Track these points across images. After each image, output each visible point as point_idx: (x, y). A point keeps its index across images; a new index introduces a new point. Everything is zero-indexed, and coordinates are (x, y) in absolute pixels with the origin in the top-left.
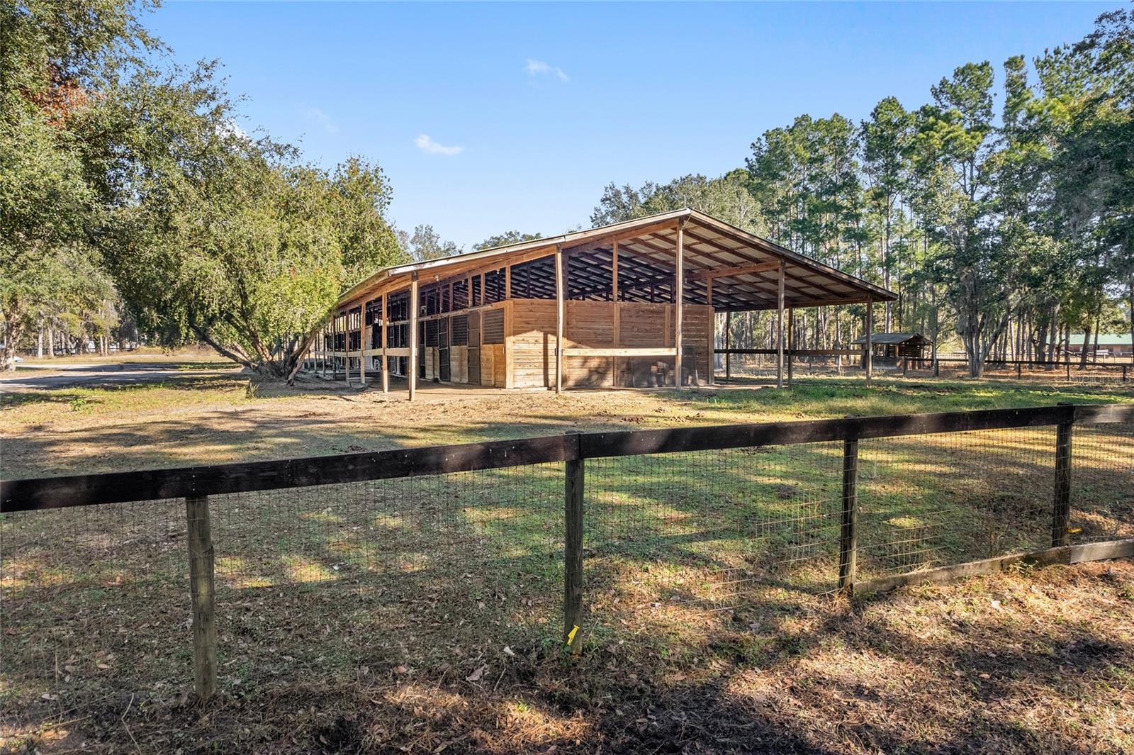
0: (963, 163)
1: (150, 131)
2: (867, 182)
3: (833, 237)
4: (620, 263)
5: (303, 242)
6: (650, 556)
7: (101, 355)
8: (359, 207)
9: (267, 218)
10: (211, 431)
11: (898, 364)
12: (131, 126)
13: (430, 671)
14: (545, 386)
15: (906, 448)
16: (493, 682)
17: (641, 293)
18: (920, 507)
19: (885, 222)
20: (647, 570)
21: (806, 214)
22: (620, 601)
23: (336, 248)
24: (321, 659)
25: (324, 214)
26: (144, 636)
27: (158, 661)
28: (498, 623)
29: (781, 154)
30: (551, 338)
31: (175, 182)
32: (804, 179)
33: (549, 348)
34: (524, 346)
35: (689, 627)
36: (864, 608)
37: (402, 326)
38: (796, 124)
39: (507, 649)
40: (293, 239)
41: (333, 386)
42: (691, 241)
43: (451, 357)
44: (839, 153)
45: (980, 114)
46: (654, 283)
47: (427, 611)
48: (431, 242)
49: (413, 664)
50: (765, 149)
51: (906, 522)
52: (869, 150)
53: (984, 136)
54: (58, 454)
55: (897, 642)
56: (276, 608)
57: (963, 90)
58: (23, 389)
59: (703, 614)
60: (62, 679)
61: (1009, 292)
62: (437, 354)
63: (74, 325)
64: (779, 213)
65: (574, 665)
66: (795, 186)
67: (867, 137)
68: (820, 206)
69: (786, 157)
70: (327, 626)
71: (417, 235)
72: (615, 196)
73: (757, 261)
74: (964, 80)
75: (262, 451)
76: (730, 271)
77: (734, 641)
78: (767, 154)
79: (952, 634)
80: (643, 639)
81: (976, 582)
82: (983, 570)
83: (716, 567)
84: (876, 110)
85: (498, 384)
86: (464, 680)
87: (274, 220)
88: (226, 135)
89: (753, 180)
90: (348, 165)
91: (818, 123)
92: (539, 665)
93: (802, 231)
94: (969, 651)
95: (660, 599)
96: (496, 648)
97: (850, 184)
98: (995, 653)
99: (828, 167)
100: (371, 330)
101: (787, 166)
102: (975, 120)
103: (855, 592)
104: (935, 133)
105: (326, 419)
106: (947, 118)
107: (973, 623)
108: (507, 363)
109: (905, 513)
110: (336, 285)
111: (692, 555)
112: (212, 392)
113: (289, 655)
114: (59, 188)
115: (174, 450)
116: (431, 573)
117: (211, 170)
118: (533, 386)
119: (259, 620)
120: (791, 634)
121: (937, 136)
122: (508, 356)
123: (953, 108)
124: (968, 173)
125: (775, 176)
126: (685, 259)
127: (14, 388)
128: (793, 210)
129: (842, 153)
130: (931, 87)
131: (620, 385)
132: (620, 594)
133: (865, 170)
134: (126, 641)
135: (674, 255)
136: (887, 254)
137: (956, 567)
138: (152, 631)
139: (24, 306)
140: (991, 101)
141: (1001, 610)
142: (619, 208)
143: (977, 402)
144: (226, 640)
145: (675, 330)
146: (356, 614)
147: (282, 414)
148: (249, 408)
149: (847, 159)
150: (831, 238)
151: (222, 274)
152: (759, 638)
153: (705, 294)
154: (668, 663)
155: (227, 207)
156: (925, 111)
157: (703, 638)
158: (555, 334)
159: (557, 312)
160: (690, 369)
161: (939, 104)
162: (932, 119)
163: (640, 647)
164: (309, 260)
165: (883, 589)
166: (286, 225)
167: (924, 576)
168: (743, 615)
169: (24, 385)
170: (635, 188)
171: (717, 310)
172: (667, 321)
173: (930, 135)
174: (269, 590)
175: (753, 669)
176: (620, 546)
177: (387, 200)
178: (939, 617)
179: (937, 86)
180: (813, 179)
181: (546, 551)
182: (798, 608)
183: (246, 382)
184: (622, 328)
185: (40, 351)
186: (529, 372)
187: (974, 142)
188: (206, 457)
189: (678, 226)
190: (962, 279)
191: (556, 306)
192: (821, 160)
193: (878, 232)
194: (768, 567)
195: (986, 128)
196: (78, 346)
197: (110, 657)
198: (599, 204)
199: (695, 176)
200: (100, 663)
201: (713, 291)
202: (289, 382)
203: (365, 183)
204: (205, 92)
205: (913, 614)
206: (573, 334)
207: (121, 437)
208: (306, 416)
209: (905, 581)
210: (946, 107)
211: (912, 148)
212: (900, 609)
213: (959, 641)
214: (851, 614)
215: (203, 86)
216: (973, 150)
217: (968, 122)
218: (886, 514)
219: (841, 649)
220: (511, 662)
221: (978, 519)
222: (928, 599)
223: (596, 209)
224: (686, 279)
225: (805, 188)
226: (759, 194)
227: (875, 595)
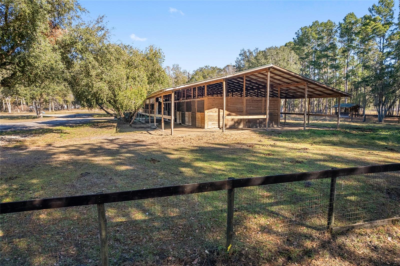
0: (380, 38)
1: (82, 44)
2: (340, 46)
3: (326, 67)
4: (246, 82)
5: (134, 77)
6: (257, 212)
7: (69, 110)
8: (153, 63)
9: (122, 68)
10: (104, 149)
11: (349, 115)
12: (76, 42)
13: (180, 259)
14: (219, 128)
15: (353, 162)
16: (202, 264)
17: (253, 92)
18: (359, 192)
19: (346, 61)
20: (256, 218)
21: (316, 59)
22: (246, 231)
23: (145, 78)
24: (143, 252)
25: (141, 66)
26: (85, 241)
27: (90, 251)
28: (203, 239)
29: (306, 36)
30: (221, 110)
31: (91, 61)
32: (315, 46)
33: (220, 114)
34: (211, 114)
35: (271, 243)
36: (336, 238)
37: (168, 103)
38: (313, 25)
39: (206, 251)
40: (131, 76)
41: (145, 126)
42: (272, 75)
43: (186, 116)
44: (329, 35)
45: (388, 17)
46: (258, 88)
47: (178, 233)
48: (178, 70)
49: (174, 256)
50: (301, 34)
51: (353, 198)
52: (341, 34)
53: (390, 27)
54: (56, 159)
55: (349, 255)
56: (128, 230)
57: (382, 8)
58: (45, 127)
59: (276, 237)
60: (60, 257)
61: (397, 90)
62: (181, 114)
63: (60, 101)
64: (305, 58)
65: (230, 258)
66: (312, 48)
67: (341, 29)
68: (321, 56)
69: (308, 37)
70: (145, 238)
71: (173, 68)
72: (244, 53)
73: (297, 82)
74: (382, 4)
75: (122, 160)
76: (287, 86)
77: (287, 250)
78: (302, 36)
79: (372, 252)
80: (254, 248)
81: (381, 228)
82: (384, 223)
83: (281, 217)
84: (345, 18)
85: (202, 127)
86: (191, 263)
87: (124, 69)
88: (108, 43)
89: (296, 46)
90: (149, 48)
91: (322, 24)
92: (217, 258)
93: (314, 65)
94: (379, 261)
95: (261, 230)
96: (202, 251)
97: (333, 47)
98: (389, 262)
99: (325, 41)
100: (158, 104)
101: (309, 41)
102: (386, 20)
103: (333, 231)
104: (369, 26)
105: (143, 144)
106: (375, 20)
107: (380, 247)
108: (205, 120)
109: (353, 194)
110: (146, 92)
111: (272, 212)
112: (104, 129)
113: (132, 250)
114: (54, 66)
115: (93, 159)
116: (180, 217)
117: (103, 55)
118: (214, 128)
119: (122, 235)
120: (309, 248)
121: (370, 27)
122: (206, 117)
123: (377, 16)
124: (382, 41)
125: (304, 45)
126: (270, 81)
127: (42, 126)
128: (310, 57)
129: (330, 35)
130: (369, 8)
131: (246, 127)
132: (246, 228)
133: (339, 41)
134: (80, 243)
135: (267, 80)
136: (347, 74)
137: (374, 222)
138: (87, 239)
139: (45, 96)
140: (393, 12)
141: (392, 242)
142: (245, 57)
143: (382, 138)
144: (111, 243)
145: (266, 107)
146: (154, 234)
147: (128, 141)
148: (117, 137)
149: (332, 37)
150: (324, 68)
151: (107, 88)
152: (296, 249)
153: (277, 93)
154: (263, 259)
155: (108, 68)
156: (365, 18)
157: (276, 248)
158: (223, 109)
159: (223, 101)
160: (271, 121)
161: (371, 14)
162: (368, 21)
163: (253, 251)
164: (137, 83)
165: (344, 230)
166: (129, 71)
167: (360, 225)
168: (291, 239)
169: (45, 125)
170: (252, 50)
171: (281, 98)
172: (263, 104)
173: (367, 27)
174: (125, 223)
175: (294, 263)
176: (246, 207)
177: (163, 60)
178: (366, 244)
179: (371, 7)
180: (319, 45)
181: (220, 209)
182: (311, 236)
183: (115, 124)
184: (247, 107)
185: (50, 109)
186: (213, 123)
187: (385, 29)
188: (103, 162)
189: (268, 71)
190: (377, 85)
191: (223, 99)
192: (322, 38)
193: (343, 65)
194: (300, 217)
195: (391, 23)
196: (62, 107)
197: (75, 249)
198: (238, 56)
199: (274, 47)
200: (72, 251)
201: (280, 92)
202: (130, 125)
203: (155, 55)
204: (100, 27)
205: (356, 242)
206: (229, 109)
207: (75, 151)
208: (136, 142)
209: (353, 227)
210: (374, 16)
211: (359, 32)
212: (351, 239)
213: (374, 255)
214: (332, 240)
215: (100, 25)
216: (385, 32)
217: (383, 21)
218: (345, 194)
219: (328, 256)
220: (208, 256)
221: (382, 198)
222: (362, 235)
223: (237, 58)
224: (270, 88)
225: (316, 49)
226: (298, 51)
227: (341, 233)
